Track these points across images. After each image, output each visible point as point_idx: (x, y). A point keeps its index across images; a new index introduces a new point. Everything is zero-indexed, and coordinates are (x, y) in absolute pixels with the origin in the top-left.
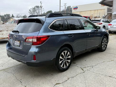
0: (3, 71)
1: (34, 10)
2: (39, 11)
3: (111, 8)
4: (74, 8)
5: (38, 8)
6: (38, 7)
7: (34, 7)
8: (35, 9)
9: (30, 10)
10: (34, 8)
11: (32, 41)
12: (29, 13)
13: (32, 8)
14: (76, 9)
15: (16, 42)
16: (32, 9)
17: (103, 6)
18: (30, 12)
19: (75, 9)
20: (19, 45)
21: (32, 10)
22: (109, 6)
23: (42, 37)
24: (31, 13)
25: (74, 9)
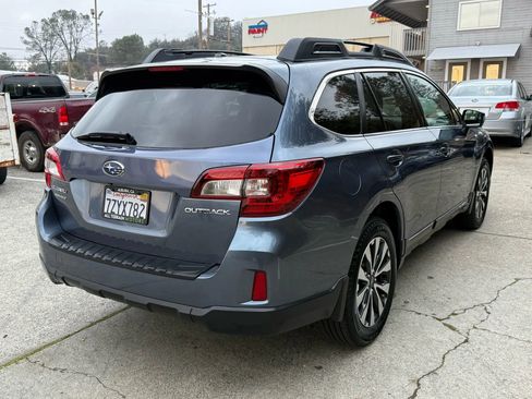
0: (23, 363)
1: (50, 31)
2: (75, 34)
3: (418, 32)
4: (250, 27)
5: (71, 22)
6: (68, 15)
7: (51, 17)
8: (53, 27)
9: (27, 29)
10: (52, 20)
11: (242, 190)
12: (26, 42)
13: (39, 21)
14: (259, 31)
15: (119, 199)
16: (40, 24)
17: (379, 22)
18: (29, 40)
19: (254, 32)
20: (144, 215)
21: (39, 30)
22: (407, 25)
23: (295, 171)
24: (34, 46)
25: (250, 32)
